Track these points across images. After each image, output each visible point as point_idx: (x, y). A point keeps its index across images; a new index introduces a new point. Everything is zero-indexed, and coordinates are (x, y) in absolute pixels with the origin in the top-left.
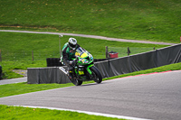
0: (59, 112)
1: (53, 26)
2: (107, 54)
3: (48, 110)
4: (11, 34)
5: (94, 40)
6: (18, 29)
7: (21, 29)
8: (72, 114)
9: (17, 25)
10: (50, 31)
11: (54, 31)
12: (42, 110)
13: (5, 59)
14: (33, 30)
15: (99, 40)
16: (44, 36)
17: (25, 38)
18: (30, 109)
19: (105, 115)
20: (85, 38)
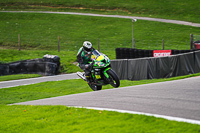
0: (131, 116)
1: (124, 8)
2: (192, 44)
3: (117, 113)
4: (72, 17)
5: (175, 25)
6: (80, 11)
7: (84, 11)
8: (147, 119)
9: (80, 6)
10: (120, 13)
11: (126, 14)
12: (110, 113)
13: (63, 48)
14: (100, 12)
15: (183, 26)
16: (113, 21)
17: (90, 23)
18: (96, 111)
19: (189, 121)
20: (165, 24)
